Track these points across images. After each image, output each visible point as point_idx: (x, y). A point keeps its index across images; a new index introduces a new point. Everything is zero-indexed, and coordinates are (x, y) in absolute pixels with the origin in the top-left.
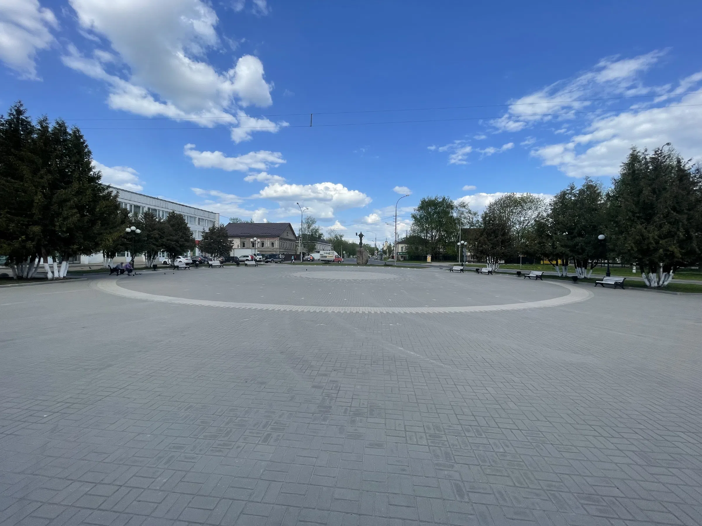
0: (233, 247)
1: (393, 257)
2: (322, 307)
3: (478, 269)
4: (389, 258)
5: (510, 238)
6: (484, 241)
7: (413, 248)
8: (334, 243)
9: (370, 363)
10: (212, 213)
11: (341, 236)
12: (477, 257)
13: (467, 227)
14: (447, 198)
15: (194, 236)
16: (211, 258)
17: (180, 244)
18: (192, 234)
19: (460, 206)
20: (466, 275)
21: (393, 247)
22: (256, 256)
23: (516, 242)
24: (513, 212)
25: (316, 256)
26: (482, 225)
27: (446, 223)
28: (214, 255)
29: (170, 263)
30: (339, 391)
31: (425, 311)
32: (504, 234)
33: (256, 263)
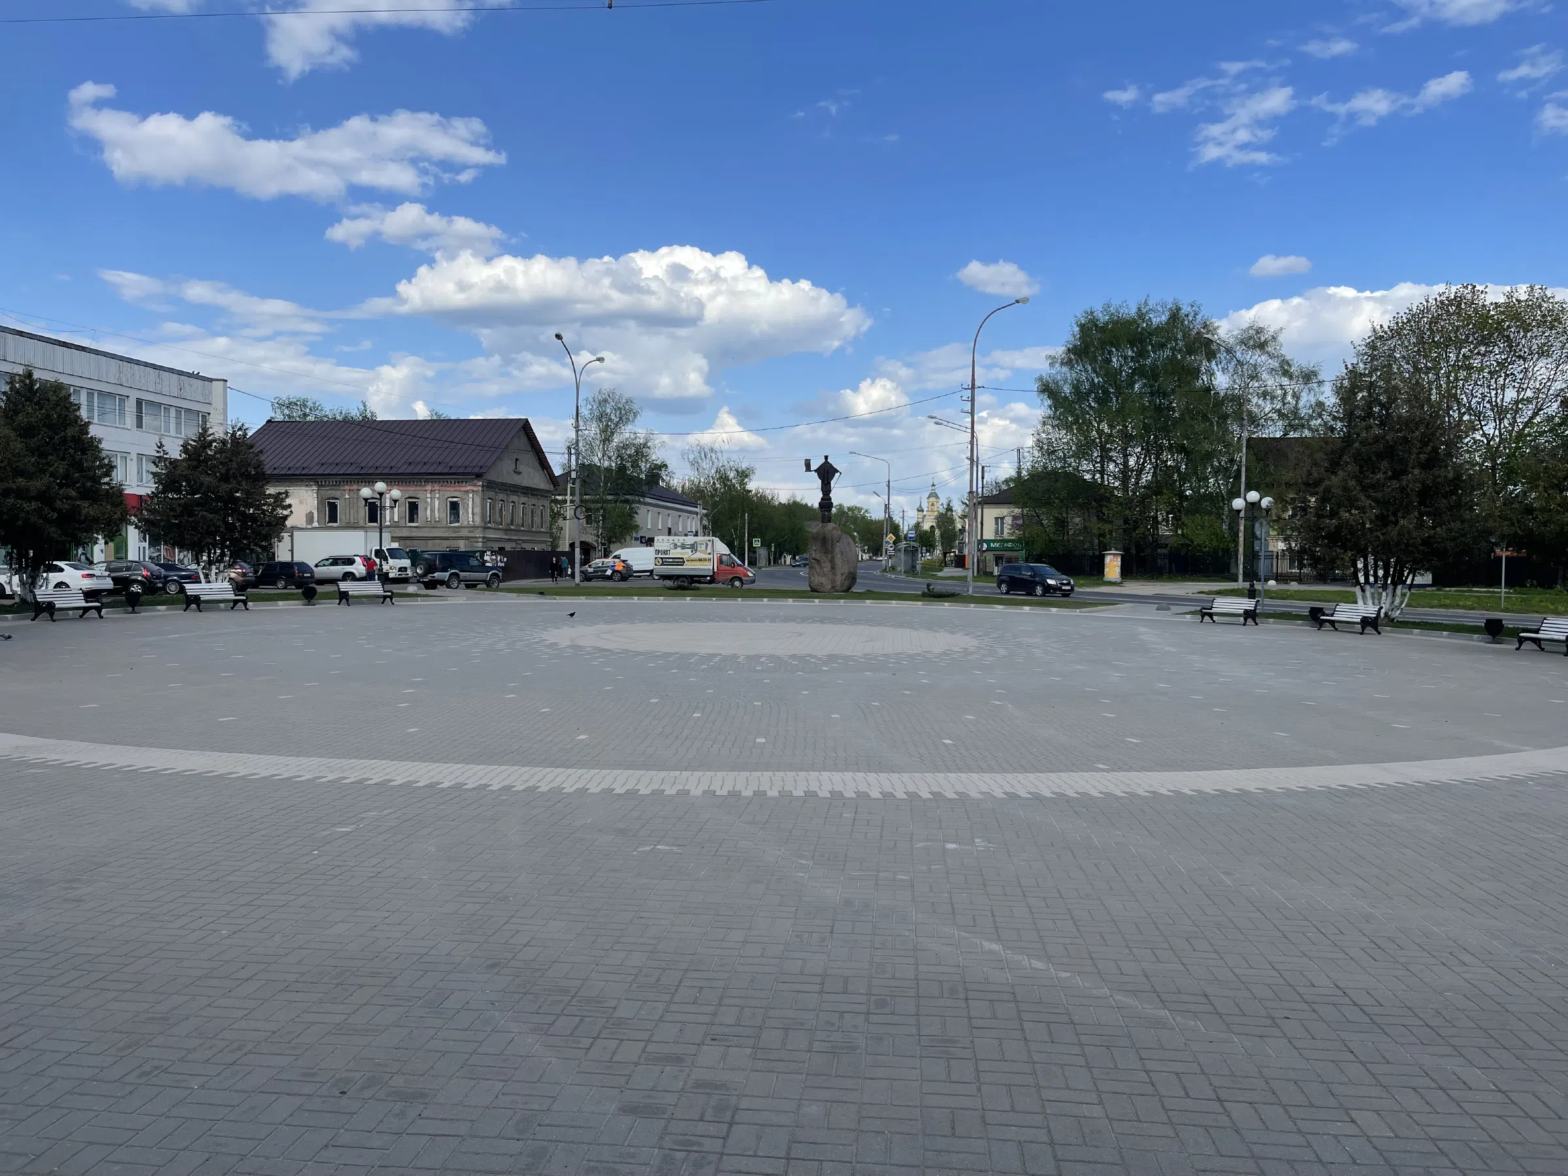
0: (289, 523)
1: (960, 562)
2: (662, 774)
3: (1320, 611)
4: (944, 564)
5: (1458, 477)
6: (1346, 489)
7: (1045, 522)
8: (715, 505)
9: (862, 1008)
10: (197, 376)
11: (743, 475)
12: (1316, 561)
13: (1275, 431)
14: (1189, 309)
15: (118, 476)
16: (194, 567)
17: (59, 511)
18: (111, 467)
19: (1242, 342)
20: (1269, 633)
21: (963, 517)
22: (386, 559)
23: (1485, 494)
24: (1469, 368)
25: (639, 557)
26: (1339, 424)
27: (1182, 415)
28: (205, 558)
29: (18, 590)
30: (731, 1124)
31: (1095, 787)
32: (1432, 462)
33: (388, 587)
